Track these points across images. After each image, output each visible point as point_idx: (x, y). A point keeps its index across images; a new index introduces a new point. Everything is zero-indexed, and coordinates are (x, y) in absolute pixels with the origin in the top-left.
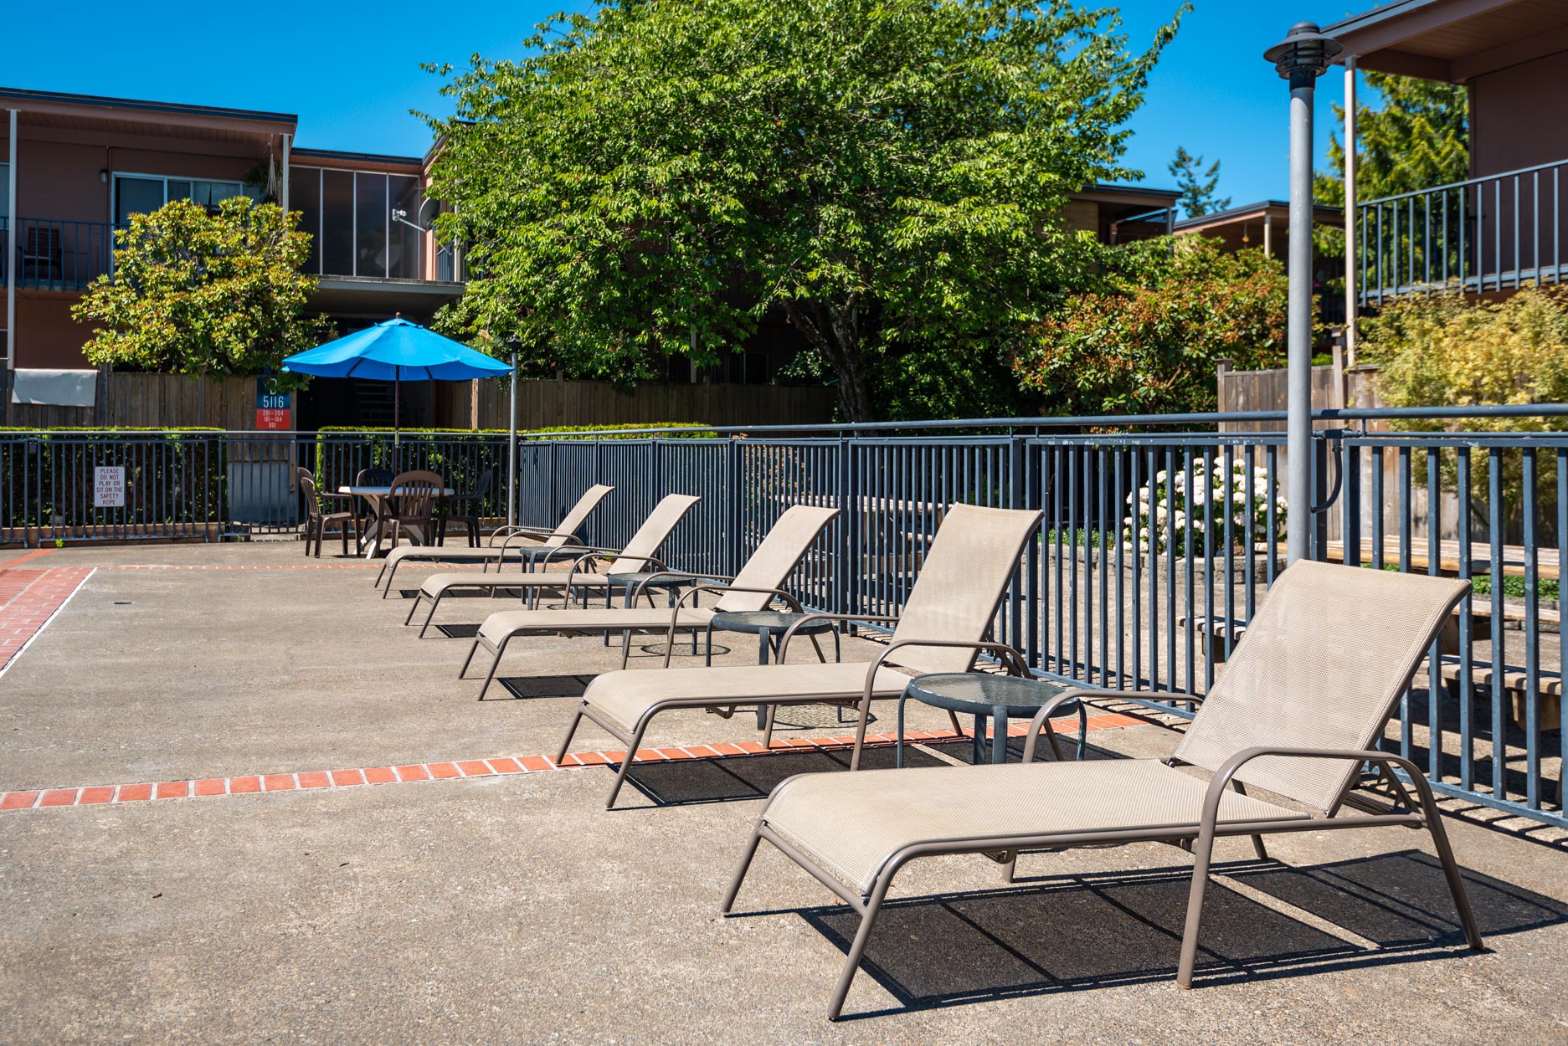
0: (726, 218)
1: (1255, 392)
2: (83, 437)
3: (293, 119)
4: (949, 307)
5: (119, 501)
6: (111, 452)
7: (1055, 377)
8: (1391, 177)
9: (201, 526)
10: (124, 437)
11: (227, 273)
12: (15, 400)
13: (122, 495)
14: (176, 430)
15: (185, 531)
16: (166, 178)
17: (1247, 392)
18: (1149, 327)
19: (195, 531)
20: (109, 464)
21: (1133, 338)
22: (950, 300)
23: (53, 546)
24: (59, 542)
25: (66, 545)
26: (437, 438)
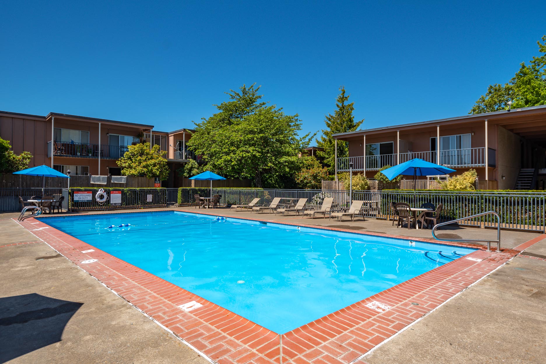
0: (259, 156)
1: (327, 184)
2: (144, 189)
3: (153, 127)
4: (287, 171)
5: (151, 201)
6: (149, 192)
7: (301, 181)
8: (332, 145)
9: (163, 205)
10: (151, 189)
11: (152, 158)
12: (112, 182)
13: (151, 200)
14: (158, 188)
15: (161, 206)
16: (120, 135)
17: (326, 184)
18: (313, 174)
19: (162, 206)
20: (149, 194)
21: (311, 176)
22: (287, 170)
23: (141, 209)
24: (142, 208)
25: (143, 208)
26: (199, 189)
